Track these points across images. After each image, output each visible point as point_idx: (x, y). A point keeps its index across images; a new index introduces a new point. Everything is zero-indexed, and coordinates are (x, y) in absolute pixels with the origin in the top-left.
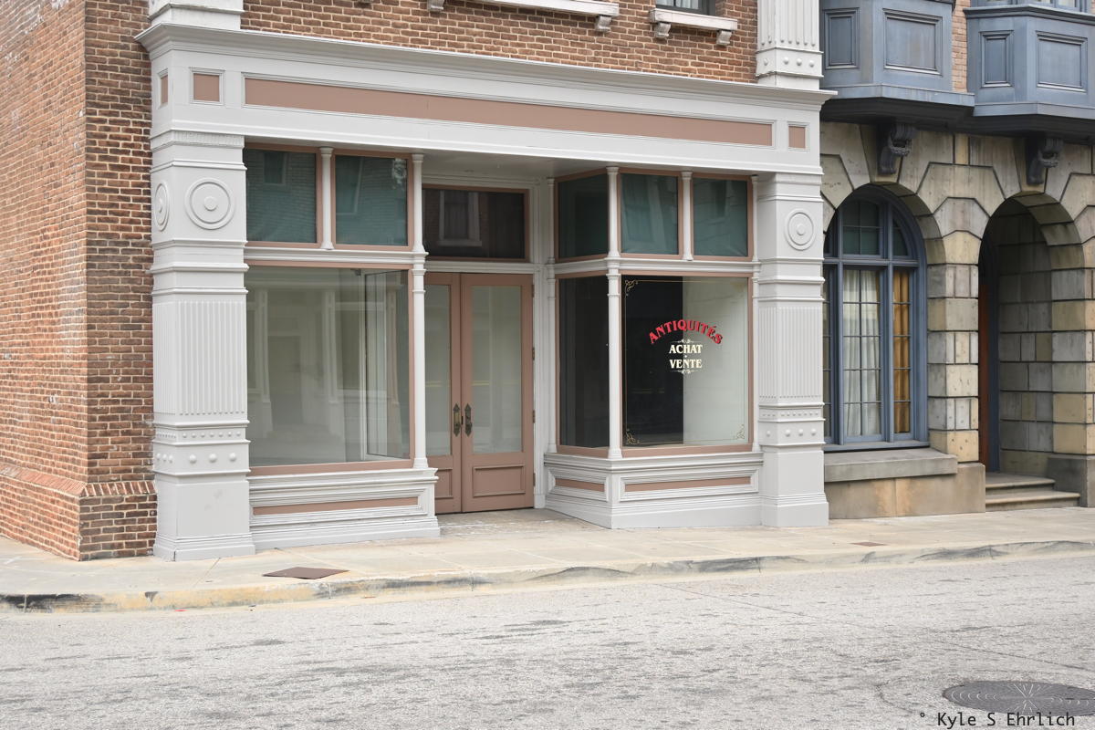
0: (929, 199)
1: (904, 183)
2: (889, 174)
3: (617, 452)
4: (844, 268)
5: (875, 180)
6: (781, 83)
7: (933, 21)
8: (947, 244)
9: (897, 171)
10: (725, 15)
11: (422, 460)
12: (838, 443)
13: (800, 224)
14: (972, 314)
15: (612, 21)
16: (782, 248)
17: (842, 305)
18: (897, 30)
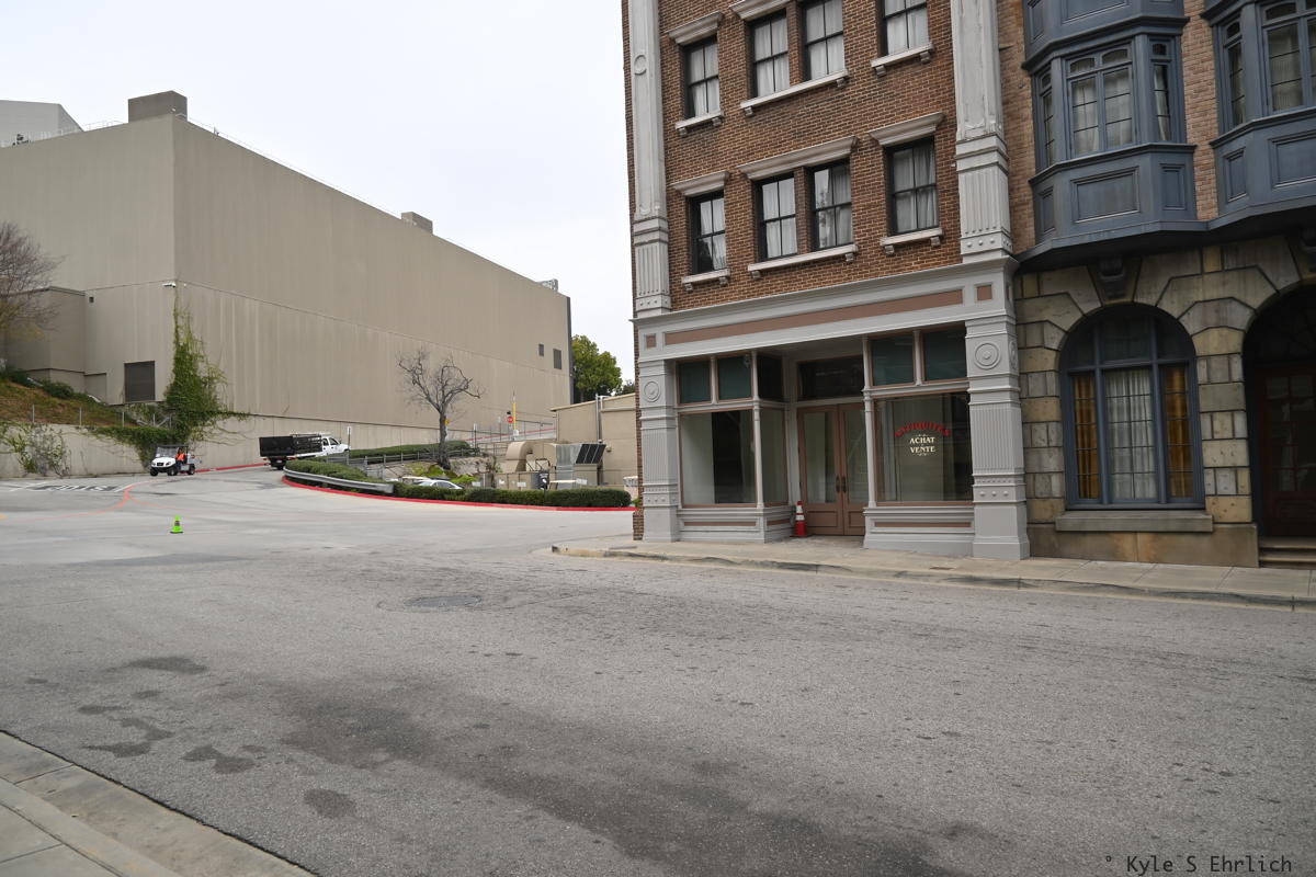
0: (1171, 306)
1: (1140, 300)
2: (1123, 296)
3: (872, 503)
4: (1104, 371)
5: (1107, 303)
6: (966, 261)
7: (1130, 172)
8: (1198, 342)
9: (1132, 291)
10: (937, 226)
11: (760, 504)
12: (1101, 503)
13: (986, 352)
14: (1235, 395)
15: (855, 254)
16: (971, 371)
17: (1105, 399)
18: (1089, 191)
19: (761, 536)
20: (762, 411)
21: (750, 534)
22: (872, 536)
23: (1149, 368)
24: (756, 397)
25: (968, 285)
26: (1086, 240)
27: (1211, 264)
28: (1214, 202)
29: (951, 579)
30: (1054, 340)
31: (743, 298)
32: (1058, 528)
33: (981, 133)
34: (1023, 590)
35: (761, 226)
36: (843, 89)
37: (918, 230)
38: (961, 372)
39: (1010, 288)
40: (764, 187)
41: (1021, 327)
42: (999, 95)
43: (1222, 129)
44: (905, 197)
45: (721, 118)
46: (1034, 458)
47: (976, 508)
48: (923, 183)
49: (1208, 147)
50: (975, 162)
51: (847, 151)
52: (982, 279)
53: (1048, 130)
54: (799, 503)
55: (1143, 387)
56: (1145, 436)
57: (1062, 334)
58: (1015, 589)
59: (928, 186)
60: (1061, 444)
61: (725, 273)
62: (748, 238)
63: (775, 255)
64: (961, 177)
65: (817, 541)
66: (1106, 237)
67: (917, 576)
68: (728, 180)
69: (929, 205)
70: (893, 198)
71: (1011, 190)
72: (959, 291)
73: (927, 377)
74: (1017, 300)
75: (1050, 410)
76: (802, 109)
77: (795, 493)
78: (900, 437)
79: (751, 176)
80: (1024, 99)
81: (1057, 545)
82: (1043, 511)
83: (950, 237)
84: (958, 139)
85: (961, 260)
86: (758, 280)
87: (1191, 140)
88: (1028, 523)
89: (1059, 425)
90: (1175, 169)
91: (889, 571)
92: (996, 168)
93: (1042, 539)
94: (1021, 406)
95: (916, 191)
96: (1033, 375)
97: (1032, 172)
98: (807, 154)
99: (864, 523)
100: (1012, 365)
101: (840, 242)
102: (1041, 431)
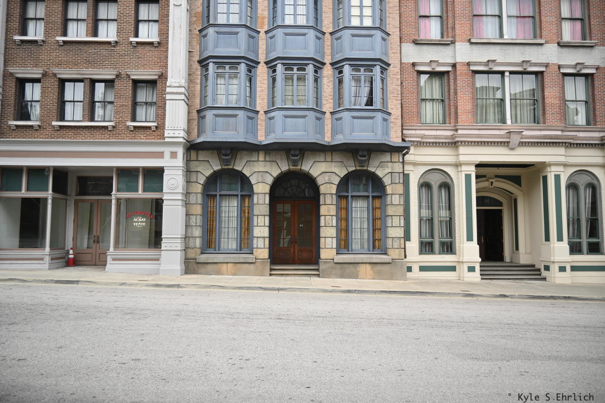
0: (247, 172)
2: (229, 165)
3: (112, 249)
4: (220, 195)
5: (224, 167)
6: (167, 140)
7: (235, 116)
8: (255, 187)
9: (233, 164)
10: (155, 122)
11: (48, 249)
12: (216, 251)
13: (172, 182)
14: (265, 209)
15: (113, 127)
16: (165, 189)
17: (220, 207)
18: (220, 120)
19: (47, 266)
20: (54, 199)
21: (39, 265)
22: (110, 265)
23: (237, 195)
24: (50, 191)
25: (167, 151)
26: (217, 140)
27: (261, 158)
28: (264, 134)
29: (148, 285)
30: (202, 180)
31: (48, 138)
32: (197, 261)
33: (178, 85)
34: (180, 289)
35: (62, 103)
36: (114, 46)
37: (146, 121)
38: (161, 190)
39: (185, 155)
40: (67, 84)
41: (188, 172)
42: (187, 71)
43: (268, 108)
44: (141, 105)
45: (43, 41)
46: (189, 230)
47: (162, 252)
48: (150, 101)
49: (263, 113)
50: (174, 97)
51: (114, 77)
52: (174, 149)
53: (206, 91)
54: (72, 249)
55: (234, 203)
56: (234, 223)
57: (205, 178)
58: (176, 289)
59: (152, 102)
60: (201, 225)
61: (38, 123)
62: (54, 107)
63: (69, 119)
64: (168, 102)
65: (80, 268)
66: (225, 140)
67: (131, 285)
68: (45, 75)
69: (152, 111)
70: (135, 104)
71: (189, 113)
72: (163, 153)
73: (144, 190)
74: (188, 161)
75: (198, 210)
76: (92, 50)
77: (69, 243)
78: (129, 217)
79: (59, 76)
80: (197, 75)
81: (196, 269)
82: (191, 254)
83: (160, 128)
84: (168, 85)
85: (165, 139)
86: (58, 130)
87: (258, 109)
88: (185, 259)
89: (201, 217)
90: (252, 118)
91: (117, 283)
92: (183, 101)
93: (191, 266)
94: (186, 207)
95: (146, 103)
96: (193, 194)
97: (198, 107)
98: (92, 72)
99: (107, 259)
100: (183, 189)
101: (106, 119)
102: (193, 219)
